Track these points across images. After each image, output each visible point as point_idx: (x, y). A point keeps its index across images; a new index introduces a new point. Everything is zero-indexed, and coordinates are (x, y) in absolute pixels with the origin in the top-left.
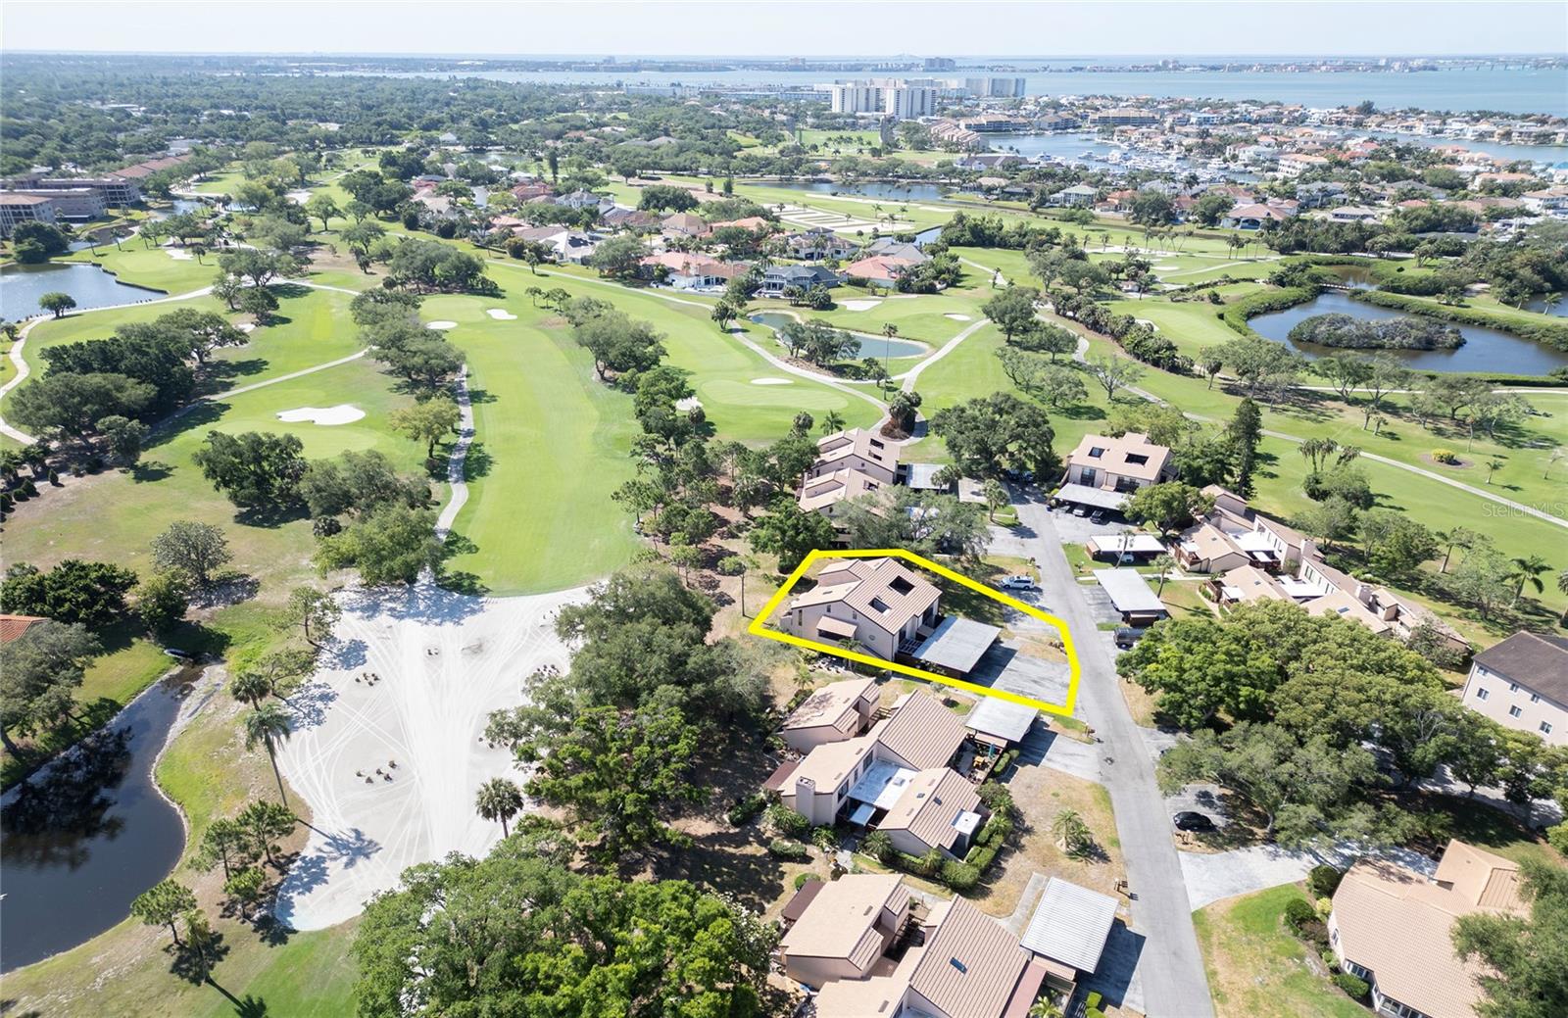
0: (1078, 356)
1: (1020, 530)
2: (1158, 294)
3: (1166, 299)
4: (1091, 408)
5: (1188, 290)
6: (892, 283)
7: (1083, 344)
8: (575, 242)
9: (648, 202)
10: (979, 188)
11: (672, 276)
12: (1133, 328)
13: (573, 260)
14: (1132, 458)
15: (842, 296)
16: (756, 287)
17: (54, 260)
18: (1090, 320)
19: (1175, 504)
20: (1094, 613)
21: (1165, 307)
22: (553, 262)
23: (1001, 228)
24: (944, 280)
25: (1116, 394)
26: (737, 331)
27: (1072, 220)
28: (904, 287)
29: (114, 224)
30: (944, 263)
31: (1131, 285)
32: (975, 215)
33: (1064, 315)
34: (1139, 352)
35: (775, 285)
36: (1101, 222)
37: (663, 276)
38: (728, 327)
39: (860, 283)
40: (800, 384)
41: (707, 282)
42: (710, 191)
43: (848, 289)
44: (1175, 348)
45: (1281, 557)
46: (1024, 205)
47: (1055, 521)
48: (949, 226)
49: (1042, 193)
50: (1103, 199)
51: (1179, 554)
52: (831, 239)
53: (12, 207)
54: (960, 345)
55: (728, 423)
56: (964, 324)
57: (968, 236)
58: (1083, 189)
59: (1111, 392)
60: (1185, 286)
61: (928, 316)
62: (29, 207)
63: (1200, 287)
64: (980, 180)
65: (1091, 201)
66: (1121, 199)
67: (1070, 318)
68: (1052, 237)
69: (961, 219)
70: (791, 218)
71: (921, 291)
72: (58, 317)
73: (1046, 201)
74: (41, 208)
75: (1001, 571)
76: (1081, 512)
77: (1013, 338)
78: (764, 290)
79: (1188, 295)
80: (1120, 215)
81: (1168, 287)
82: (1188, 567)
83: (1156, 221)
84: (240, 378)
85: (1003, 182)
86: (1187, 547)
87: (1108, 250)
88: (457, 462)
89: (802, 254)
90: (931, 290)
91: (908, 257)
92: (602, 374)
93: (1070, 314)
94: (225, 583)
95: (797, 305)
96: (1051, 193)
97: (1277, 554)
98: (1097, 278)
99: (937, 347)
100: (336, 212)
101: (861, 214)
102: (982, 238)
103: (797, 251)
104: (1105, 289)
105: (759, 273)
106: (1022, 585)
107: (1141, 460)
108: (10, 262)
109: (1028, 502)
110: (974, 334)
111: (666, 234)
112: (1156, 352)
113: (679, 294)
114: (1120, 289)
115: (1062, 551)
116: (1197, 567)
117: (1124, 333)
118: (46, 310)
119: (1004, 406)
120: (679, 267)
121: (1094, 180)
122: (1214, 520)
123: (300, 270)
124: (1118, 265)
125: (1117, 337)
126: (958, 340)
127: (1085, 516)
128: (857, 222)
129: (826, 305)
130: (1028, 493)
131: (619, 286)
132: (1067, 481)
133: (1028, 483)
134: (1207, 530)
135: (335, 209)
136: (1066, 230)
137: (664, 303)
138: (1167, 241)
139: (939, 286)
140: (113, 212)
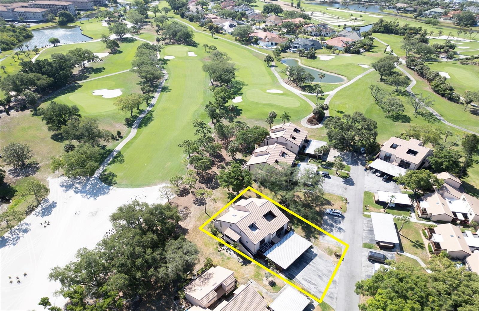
0: (409, 89)
1: (348, 180)
2: (456, 60)
3: (459, 62)
4: (405, 116)
5: (469, 59)
6: (343, 48)
7: (414, 83)
8: (231, 26)
9: (265, 10)
10: (395, 8)
11: (259, 41)
12: (438, 78)
13: (229, 33)
14: (410, 152)
15: (320, 53)
16: (288, 47)
17: (69, 25)
18: (420, 72)
19: (422, 183)
20: (364, 235)
21: (457, 66)
22: (222, 33)
23: (397, 26)
24: (365, 48)
25: (418, 110)
26: (273, 66)
27: (429, 23)
28: (347, 50)
29: (94, 12)
30: (367, 41)
31: (444, 55)
32: (388, 19)
33: (410, 68)
34: (436, 89)
35: (296, 47)
36: (442, 24)
37: (256, 41)
38: (270, 64)
39: (329, 48)
40: (287, 94)
41: (272, 44)
42: (292, 6)
43: (325, 50)
44: (453, 90)
45: (471, 218)
46: (411, 15)
47: (366, 177)
48: (377, 24)
49: (420, 11)
50: (446, 14)
51: (418, 207)
52: (326, 28)
53: (61, 5)
54: (360, 79)
55: (248, 110)
56: (366, 69)
57: (382, 29)
58: (439, 10)
59: (416, 109)
60: (469, 57)
61: (351, 64)
62: (66, 6)
63: (476, 58)
64: (396, 5)
65: (440, 15)
66: (453, 15)
67: (412, 69)
68: (417, 31)
69: (382, 21)
70: (317, 18)
71: (353, 53)
72: (55, 46)
73: (421, 14)
74: (70, 6)
75: (329, 203)
76: (379, 174)
77: (383, 77)
78: (292, 49)
79: (469, 62)
80: (451, 22)
81: (462, 57)
82: (420, 215)
83: (467, 25)
84: (93, 74)
85: (406, 5)
86: (423, 205)
87: (441, 38)
88: (140, 118)
89: (313, 34)
90: (358, 53)
91: (353, 37)
92: (212, 83)
93: (413, 67)
94: (30, 166)
95: (302, 56)
96: (424, 11)
97: (469, 216)
98: (430, 52)
99: (349, 79)
100: (159, 11)
101: (344, 17)
102: (388, 30)
103: (311, 33)
104: (433, 56)
105: (291, 42)
106: (336, 214)
107: (414, 153)
108: (56, 24)
109: (358, 164)
110: (367, 75)
111: (267, 23)
112: (444, 91)
113: (260, 49)
114: (438, 57)
115: (363, 195)
116: (425, 216)
117: (432, 80)
118: (51, 43)
119: (359, 118)
120: (263, 37)
121: (445, 6)
122: (441, 192)
123: (137, 32)
124: (441, 46)
125: (430, 81)
126: (360, 77)
127: (380, 176)
128: (342, 20)
129: (313, 57)
130: (360, 160)
131: (239, 44)
132: (378, 157)
133: (361, 154)
134: (436, 197)
135: (158, 10)
136: (426, 27)
137: (252, 52)
138: (468, 34)
139: (362, 51)
140: (95, 8)
